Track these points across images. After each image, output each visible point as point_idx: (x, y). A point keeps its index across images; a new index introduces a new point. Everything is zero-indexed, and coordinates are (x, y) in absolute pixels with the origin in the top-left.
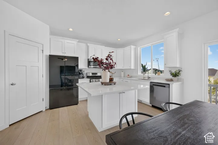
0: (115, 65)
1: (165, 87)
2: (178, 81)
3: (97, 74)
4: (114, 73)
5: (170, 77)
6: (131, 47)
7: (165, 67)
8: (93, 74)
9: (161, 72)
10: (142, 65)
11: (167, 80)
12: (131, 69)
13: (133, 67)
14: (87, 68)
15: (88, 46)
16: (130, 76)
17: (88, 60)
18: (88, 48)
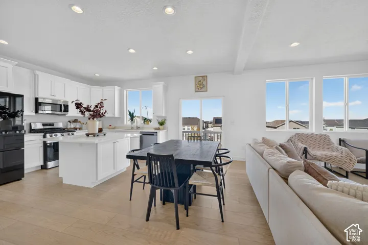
0: (106, 113)
1: (153, 135)
2: (163, 129)
3: (53, 125)
4: (85, 123)
5: (157, 126)
6: (115, 88)
7: (154, 116)
8: (44, 125)
9: (150, 121)
10: (130, 112)
11: (156, 129)
12: (114, 118)
13: (117, 115)
14: (34, 114)
15: (35, 75)
16: (113, 126)
17: (36, 99)
18: (35, 78)
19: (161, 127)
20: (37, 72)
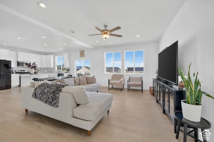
1: (62, 75)
3: (25, 71)
6: (51, 56)
12: (51, 68)
14: (17, 67)
15: (17, 53)
16: (51, 72)
17: (18, 61)
18: (17, 54)
19: (68, 72)
20: (18, 52)
